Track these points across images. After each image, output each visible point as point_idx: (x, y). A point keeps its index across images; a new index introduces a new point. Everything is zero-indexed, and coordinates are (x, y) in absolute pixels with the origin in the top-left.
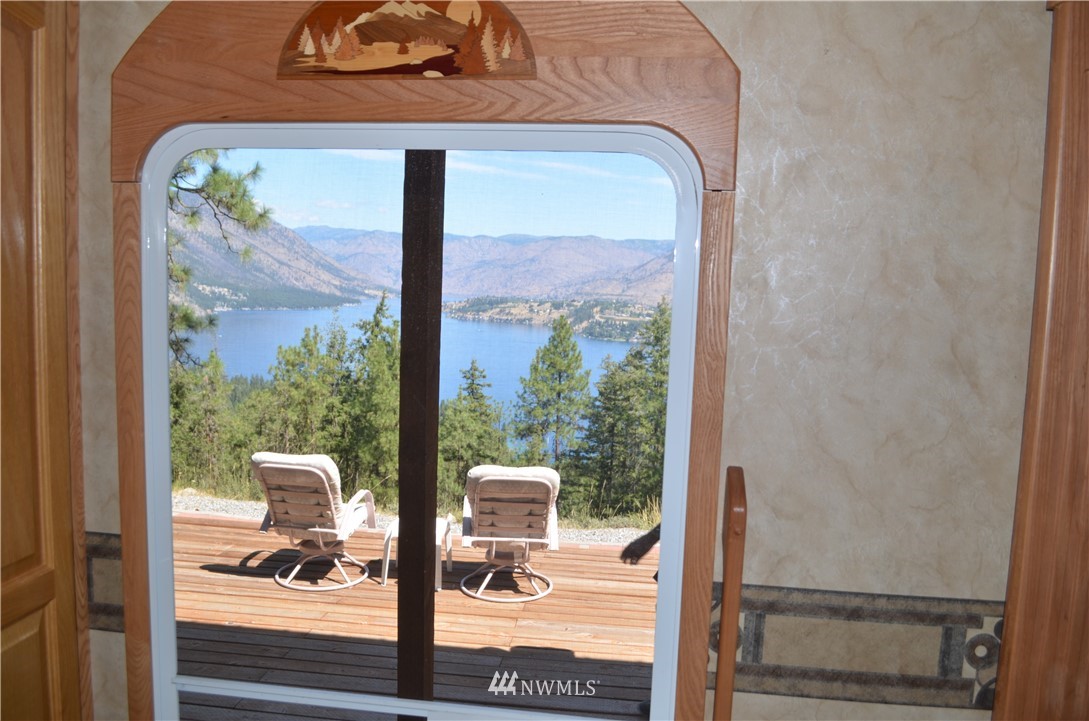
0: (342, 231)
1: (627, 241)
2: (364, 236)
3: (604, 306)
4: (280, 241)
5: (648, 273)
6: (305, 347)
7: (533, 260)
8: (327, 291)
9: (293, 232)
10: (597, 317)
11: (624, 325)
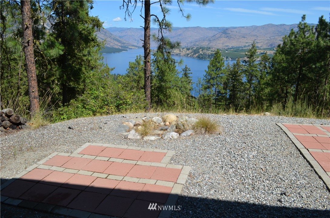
0: (120, 28)
1: (210, 28)
2: (127, 29)
3: (203, 49)
4: (102, 32)
5: (216, 38)
6: (137, 62)
7: (180, 35)
8: (117, 47)
9: (106, 29)
10: (201, 52)
11: (209, 55)
